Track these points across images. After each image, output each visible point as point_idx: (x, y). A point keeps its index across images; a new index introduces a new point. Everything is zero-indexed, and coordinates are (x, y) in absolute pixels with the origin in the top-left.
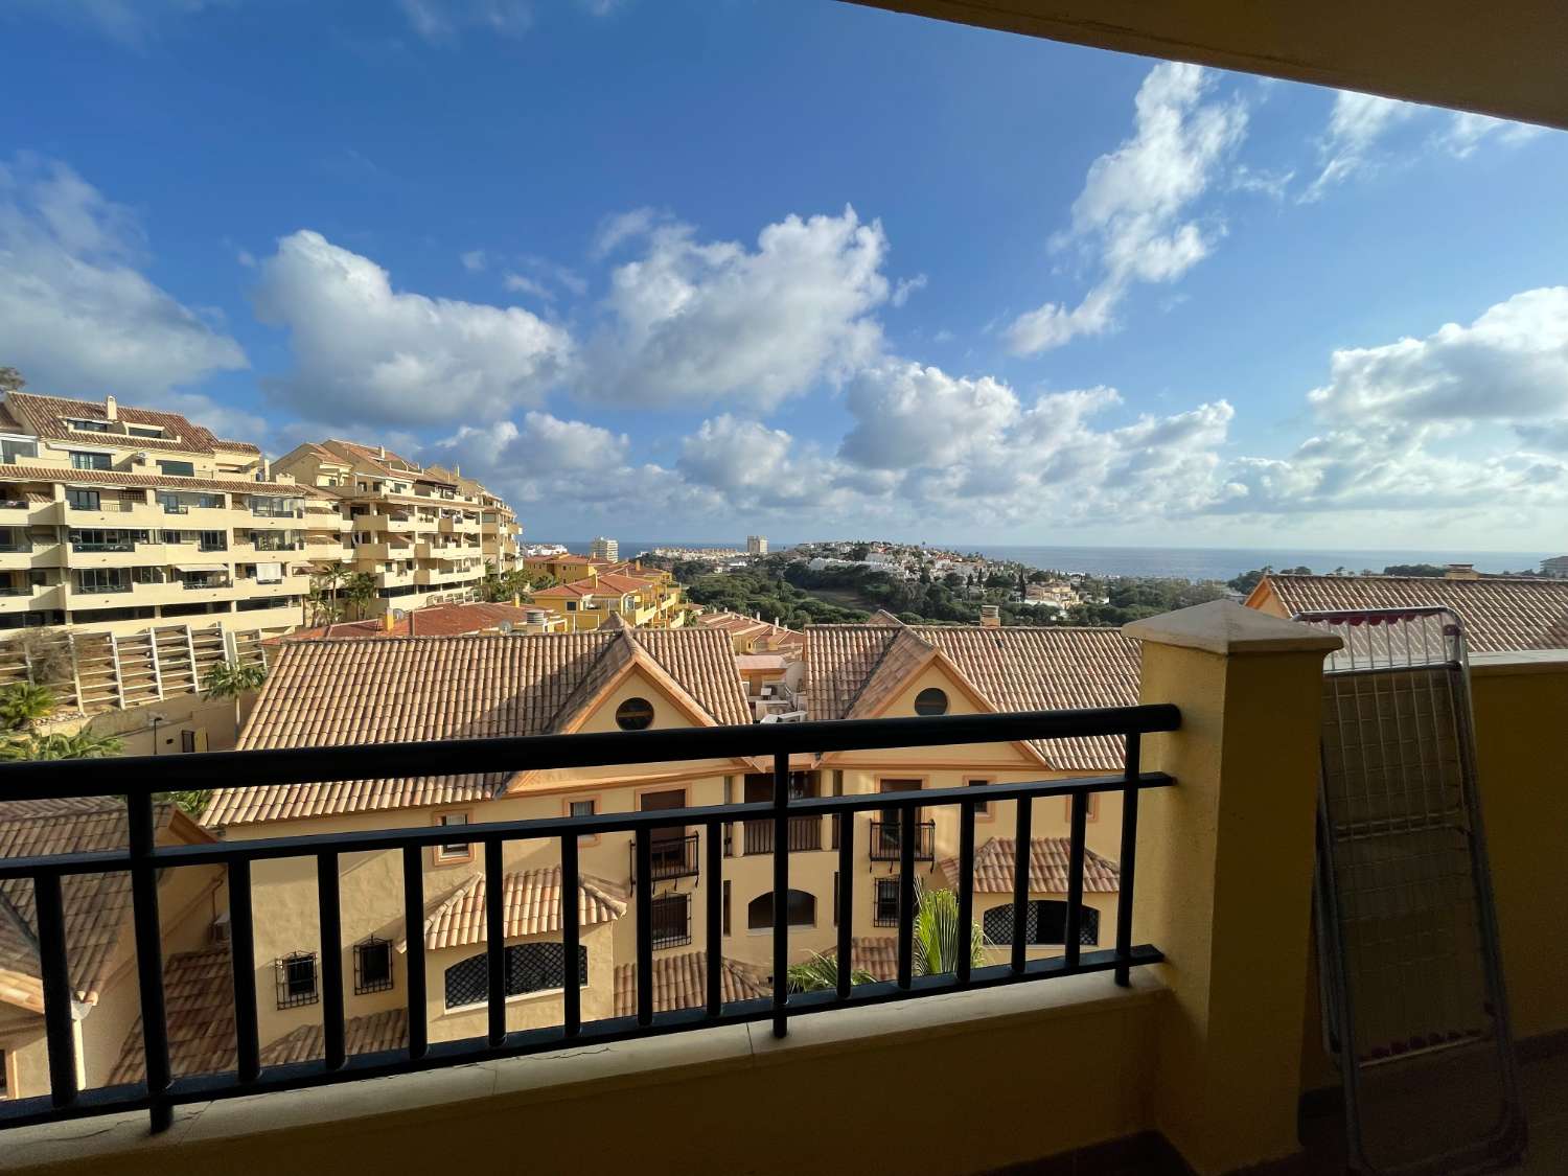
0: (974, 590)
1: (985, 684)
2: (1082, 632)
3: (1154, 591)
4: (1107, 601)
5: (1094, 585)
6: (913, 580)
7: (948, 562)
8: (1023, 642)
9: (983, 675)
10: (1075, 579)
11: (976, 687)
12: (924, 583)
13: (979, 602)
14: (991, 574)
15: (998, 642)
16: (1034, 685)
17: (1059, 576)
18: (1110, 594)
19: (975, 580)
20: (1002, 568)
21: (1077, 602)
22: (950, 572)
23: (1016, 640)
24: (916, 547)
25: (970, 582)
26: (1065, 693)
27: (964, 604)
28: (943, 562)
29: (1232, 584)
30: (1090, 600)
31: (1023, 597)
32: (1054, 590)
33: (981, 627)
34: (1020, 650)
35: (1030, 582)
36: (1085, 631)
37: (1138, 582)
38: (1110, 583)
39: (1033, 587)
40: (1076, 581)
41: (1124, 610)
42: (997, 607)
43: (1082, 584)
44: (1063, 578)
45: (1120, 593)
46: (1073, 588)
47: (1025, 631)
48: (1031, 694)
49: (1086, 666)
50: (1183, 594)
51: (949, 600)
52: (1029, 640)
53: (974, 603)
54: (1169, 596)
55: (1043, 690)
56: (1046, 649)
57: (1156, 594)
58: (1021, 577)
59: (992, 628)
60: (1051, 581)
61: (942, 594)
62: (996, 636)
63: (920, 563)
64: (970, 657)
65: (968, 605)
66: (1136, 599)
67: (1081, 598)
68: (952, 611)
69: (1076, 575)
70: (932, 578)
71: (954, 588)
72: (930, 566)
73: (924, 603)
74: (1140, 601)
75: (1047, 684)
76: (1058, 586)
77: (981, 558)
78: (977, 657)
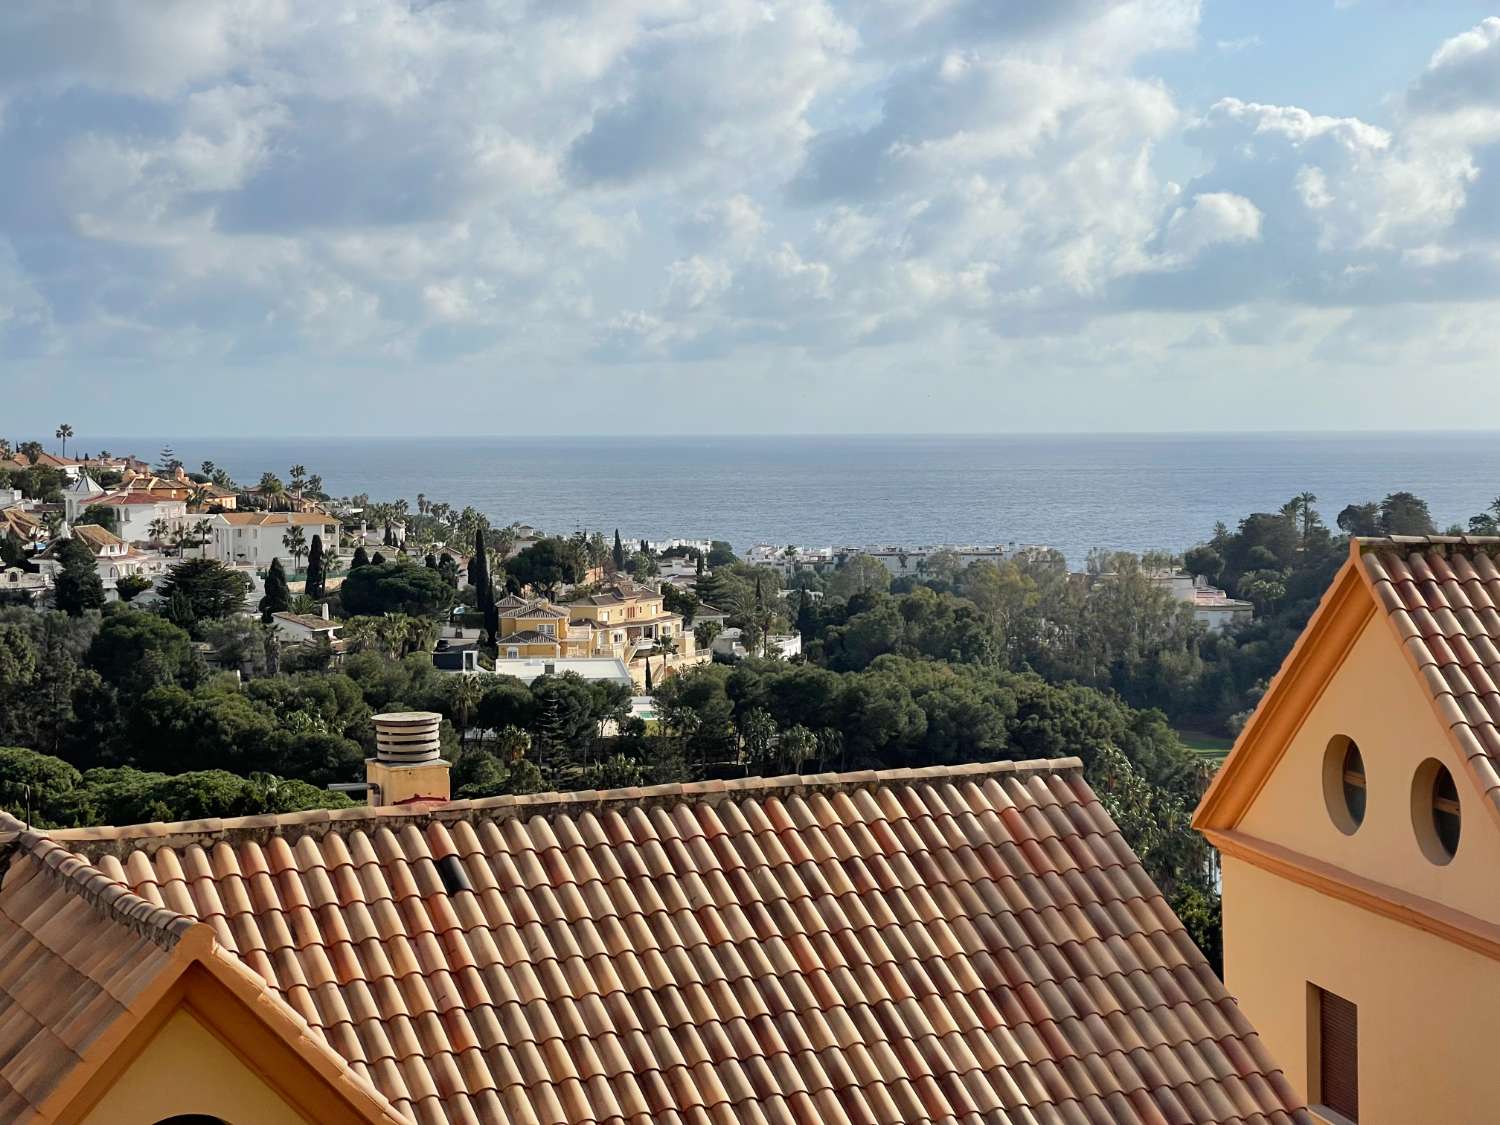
0: (293, 630)
1: (404, 1060)
2: (763, 797)
3: (953, 602)
4: (792, 646)
5: (746, 588)
6: (24, 597)
7: (175, 513)
8: (546, 857)
9: (390, 1023)
10: (678, 566)
11: (363, 1079)
12: (75, 611)
13: (316, 680)
14: (360, 555)
15: (444, 865)
16: (598, 1038)
17: (619, 559)
18: (806, 623)
19: (297, 587)
20: (401, 533)
21: (690, 657)
22: (189, 554)
23: (519, 856)
24: (31, 450)
25: (275, 598)
26: (719, 1058)
27: (255, 694)
28: (157, 511)
29: (1196, 565)
30: (739, 651)
31: (490, 649)
32: (604, 614)
33: (371, 810)
34: (535, 893)
35: (512, 588)
36: (773, 792)
37: (893, 567)
38: (800, 580)
39: (521, 609)
40: (680, 575)
41: (856, 679)
42: (438, 717)
43: (705, 588)
44: (632, 567)
45: (842, 615)
46: (673, 602)
47: (550, 812)
48: (588, 1081)
49: (790, 938)
50: (1045, 607)
51: (189, 678)
52: (569, 849)
53: (292, 683)
54: (1000, 618)
55: (635, 1057)
56: (634, 879)
57: (963, 613)
58: (477, 570)
59: (417, 808)
60: (590, 578)
61: (157, 657)
62: (434, 842)
63: (48, 522)
64: (333, 949)
65: (266, 697)
66: (895, 633)
67: (703, 640)
68: (204, 725)
69: (680, 552)
70: (109, 583)
71: (206, 624)
72: (94, 531)
73: (79, 698)
74: (908, 642)
75: (650, 1029)
76: (617, 596)
77: (314, 492)
78: (362, 947)
